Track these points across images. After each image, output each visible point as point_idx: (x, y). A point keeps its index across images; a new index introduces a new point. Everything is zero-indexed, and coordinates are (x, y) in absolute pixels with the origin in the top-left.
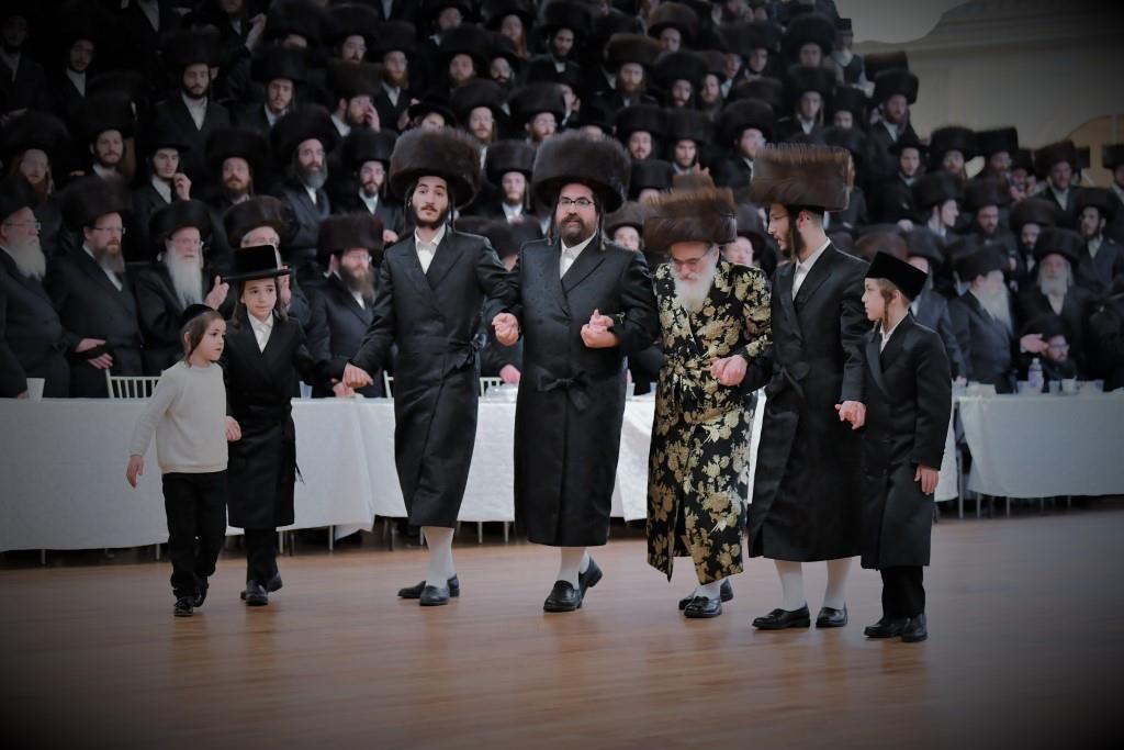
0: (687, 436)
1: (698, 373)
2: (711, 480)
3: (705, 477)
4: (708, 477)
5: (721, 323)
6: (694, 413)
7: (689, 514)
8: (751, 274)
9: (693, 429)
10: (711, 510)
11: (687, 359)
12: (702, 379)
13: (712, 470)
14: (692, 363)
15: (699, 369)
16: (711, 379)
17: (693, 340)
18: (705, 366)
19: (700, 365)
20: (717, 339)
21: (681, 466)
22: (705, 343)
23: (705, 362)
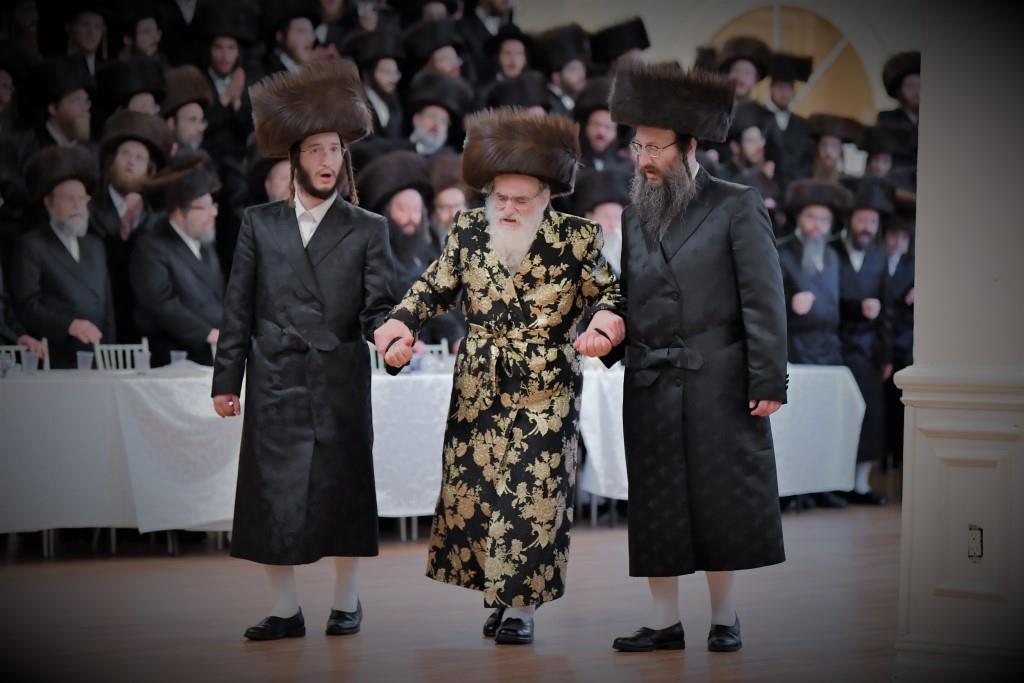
0: (504, 424)
1: (523, 347)
2: (538, 483)
3: (530, 479)
4: (534, 479)
5: (557, 288)
6: (516, 396)
7: (499, 520)
8: (590, 228)
9: (513, 415)
10: (533, 519)
11: (509, 328)
12: (528, 354)
13: (540, 470)
14: (516, 333)
15: (523, 341)
16: (538, 354)
17: (518, 305)
18: (531, 337)
19: (526, 336)
20: (549, 306)
21: (493, 460)
22: (534, 310)
23: (532, 333)
